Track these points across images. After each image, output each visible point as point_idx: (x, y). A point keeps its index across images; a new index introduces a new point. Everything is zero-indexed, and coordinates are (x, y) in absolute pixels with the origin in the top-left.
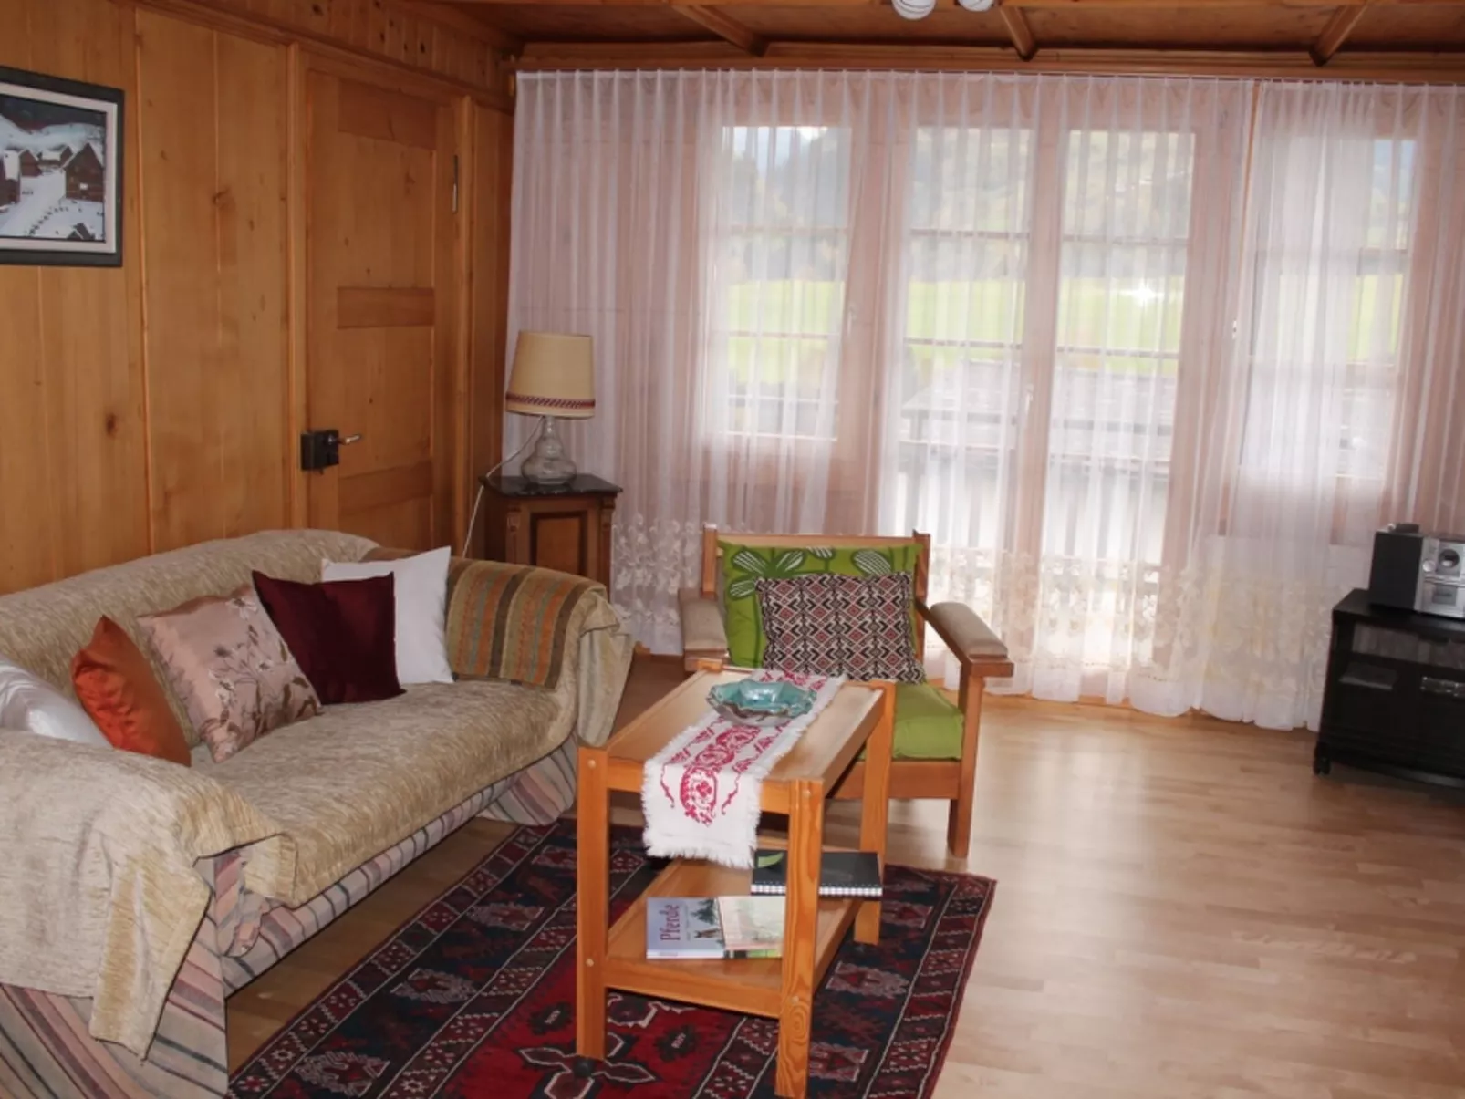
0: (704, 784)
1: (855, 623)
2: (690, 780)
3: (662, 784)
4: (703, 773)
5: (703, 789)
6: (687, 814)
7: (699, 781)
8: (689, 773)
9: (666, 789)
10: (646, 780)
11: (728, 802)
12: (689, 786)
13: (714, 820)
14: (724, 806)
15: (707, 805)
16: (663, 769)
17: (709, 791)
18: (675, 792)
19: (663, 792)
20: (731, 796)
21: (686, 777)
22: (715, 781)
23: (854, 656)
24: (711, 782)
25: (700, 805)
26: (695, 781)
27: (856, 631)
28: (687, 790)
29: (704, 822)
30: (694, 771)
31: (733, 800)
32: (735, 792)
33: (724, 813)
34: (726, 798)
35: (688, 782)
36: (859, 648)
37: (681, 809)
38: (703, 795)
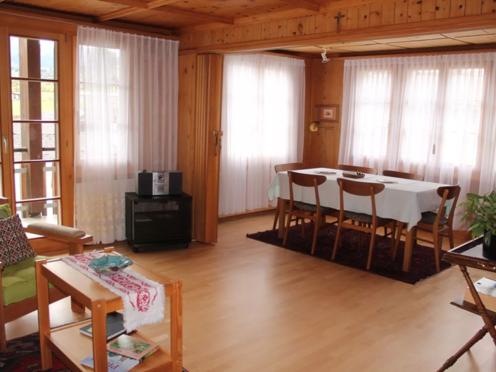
0: (145, 296)
1: (10, 239)
2: (140, 296)
3: (131, 302)
4: (144, 292)
5: (145, 298)
6: (139, 310)
7: (143, 295)
8: (139, 294)
9: (132, 303)
10: (124, 303)
11: (154, 299)
12: (140, 299)
13: (149, 308)
14: (153, 301)
15: (146, 304)
16: (129, 296)
17: (147, 298)
18: (135, 304)
19: (131, 305)
20: (155, 296)
21: (138, 296)
22: (149, 293)
23: (14, 252)
24: (147, 294)
25: (144, 305)
26: (141, 296)
27: (12, 242)
28: (139, 300)
29: (145, 311)
30: (140, 293)
31: (156, 298)
32: (157, 294)
33: (152, 304)
34: (153, 298)
35: (139, 298)
36: (15, 248)
37: (137, 309)
38: (145, 300)
